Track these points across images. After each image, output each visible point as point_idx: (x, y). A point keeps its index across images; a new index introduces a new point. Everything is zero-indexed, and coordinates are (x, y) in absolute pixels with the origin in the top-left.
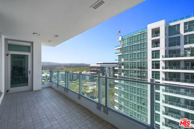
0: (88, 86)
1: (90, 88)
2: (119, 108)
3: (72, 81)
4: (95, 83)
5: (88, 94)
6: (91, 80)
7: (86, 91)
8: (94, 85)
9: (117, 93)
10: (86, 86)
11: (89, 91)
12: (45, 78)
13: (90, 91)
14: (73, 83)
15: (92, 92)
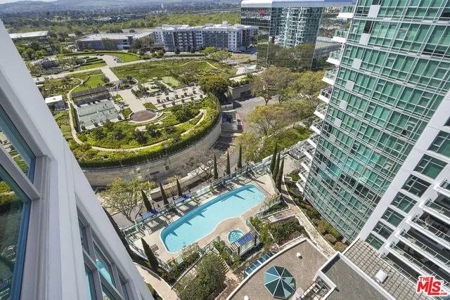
0: (235, 65)
1: (241, 70)
2: (324, 132)
3: (194, 51)
4: (253, 57)
5: (236, 86)
6: (242, 48)
7: (231, 79)
8: (250, 62)
9: (327, 96)
10: (231, 65)
11: (237, 80)
12: (128, 46)
13: (240, 77)
14: (196, 56)
15: (247, 82)
